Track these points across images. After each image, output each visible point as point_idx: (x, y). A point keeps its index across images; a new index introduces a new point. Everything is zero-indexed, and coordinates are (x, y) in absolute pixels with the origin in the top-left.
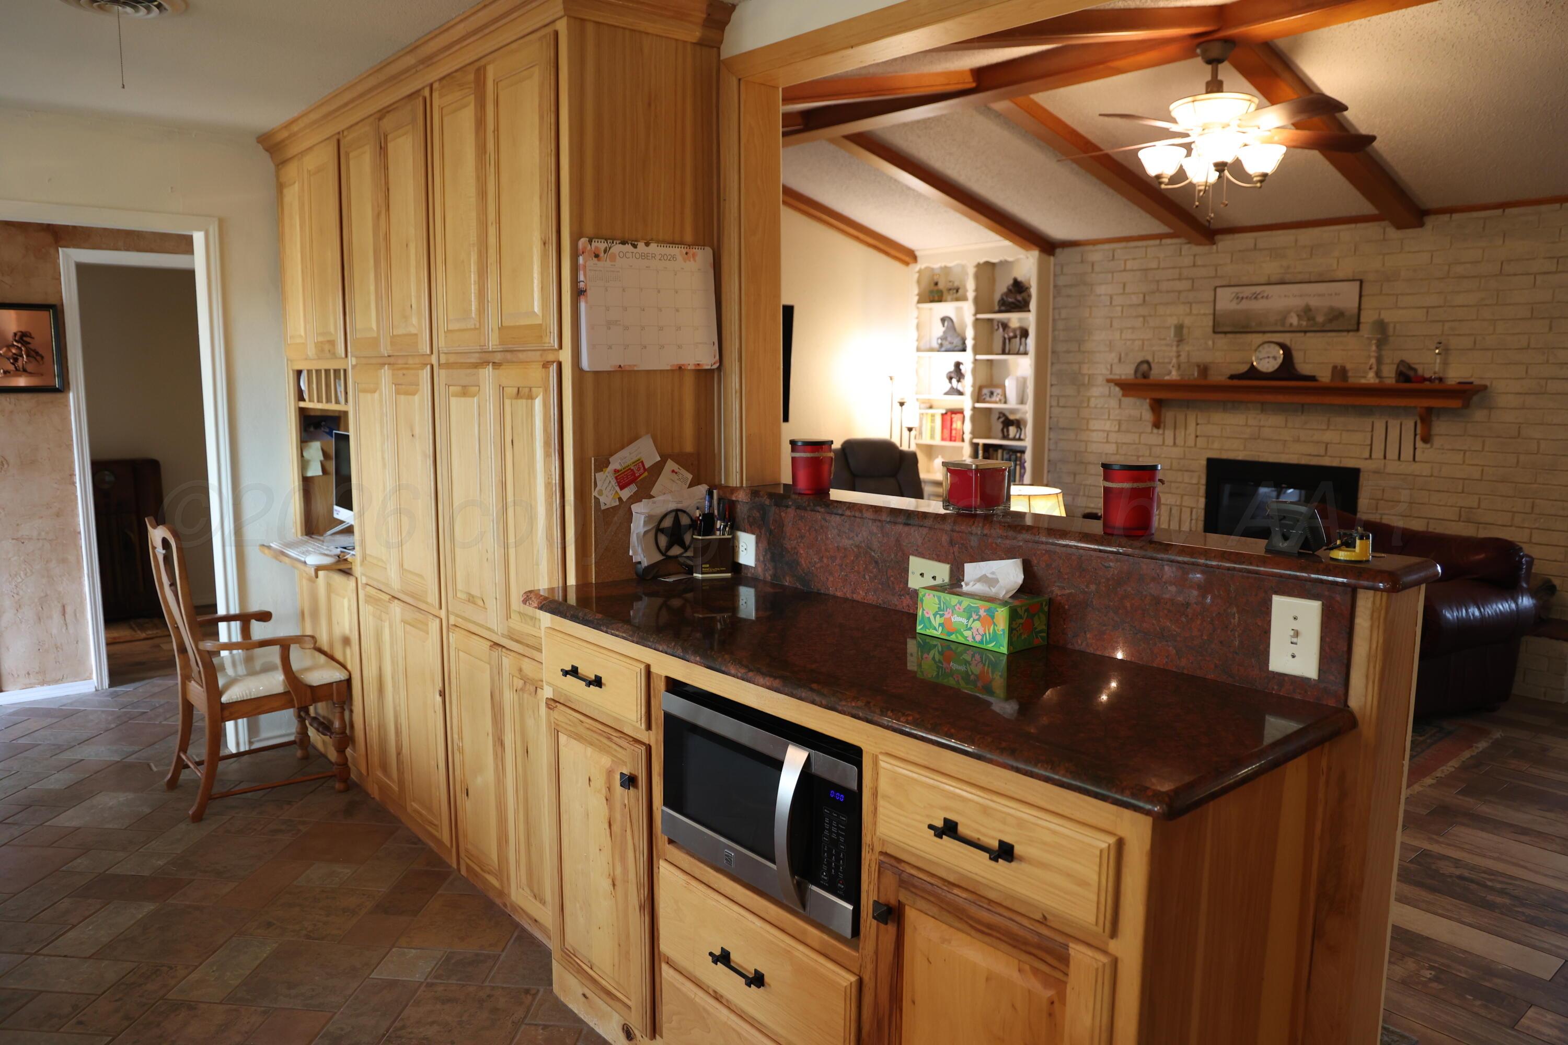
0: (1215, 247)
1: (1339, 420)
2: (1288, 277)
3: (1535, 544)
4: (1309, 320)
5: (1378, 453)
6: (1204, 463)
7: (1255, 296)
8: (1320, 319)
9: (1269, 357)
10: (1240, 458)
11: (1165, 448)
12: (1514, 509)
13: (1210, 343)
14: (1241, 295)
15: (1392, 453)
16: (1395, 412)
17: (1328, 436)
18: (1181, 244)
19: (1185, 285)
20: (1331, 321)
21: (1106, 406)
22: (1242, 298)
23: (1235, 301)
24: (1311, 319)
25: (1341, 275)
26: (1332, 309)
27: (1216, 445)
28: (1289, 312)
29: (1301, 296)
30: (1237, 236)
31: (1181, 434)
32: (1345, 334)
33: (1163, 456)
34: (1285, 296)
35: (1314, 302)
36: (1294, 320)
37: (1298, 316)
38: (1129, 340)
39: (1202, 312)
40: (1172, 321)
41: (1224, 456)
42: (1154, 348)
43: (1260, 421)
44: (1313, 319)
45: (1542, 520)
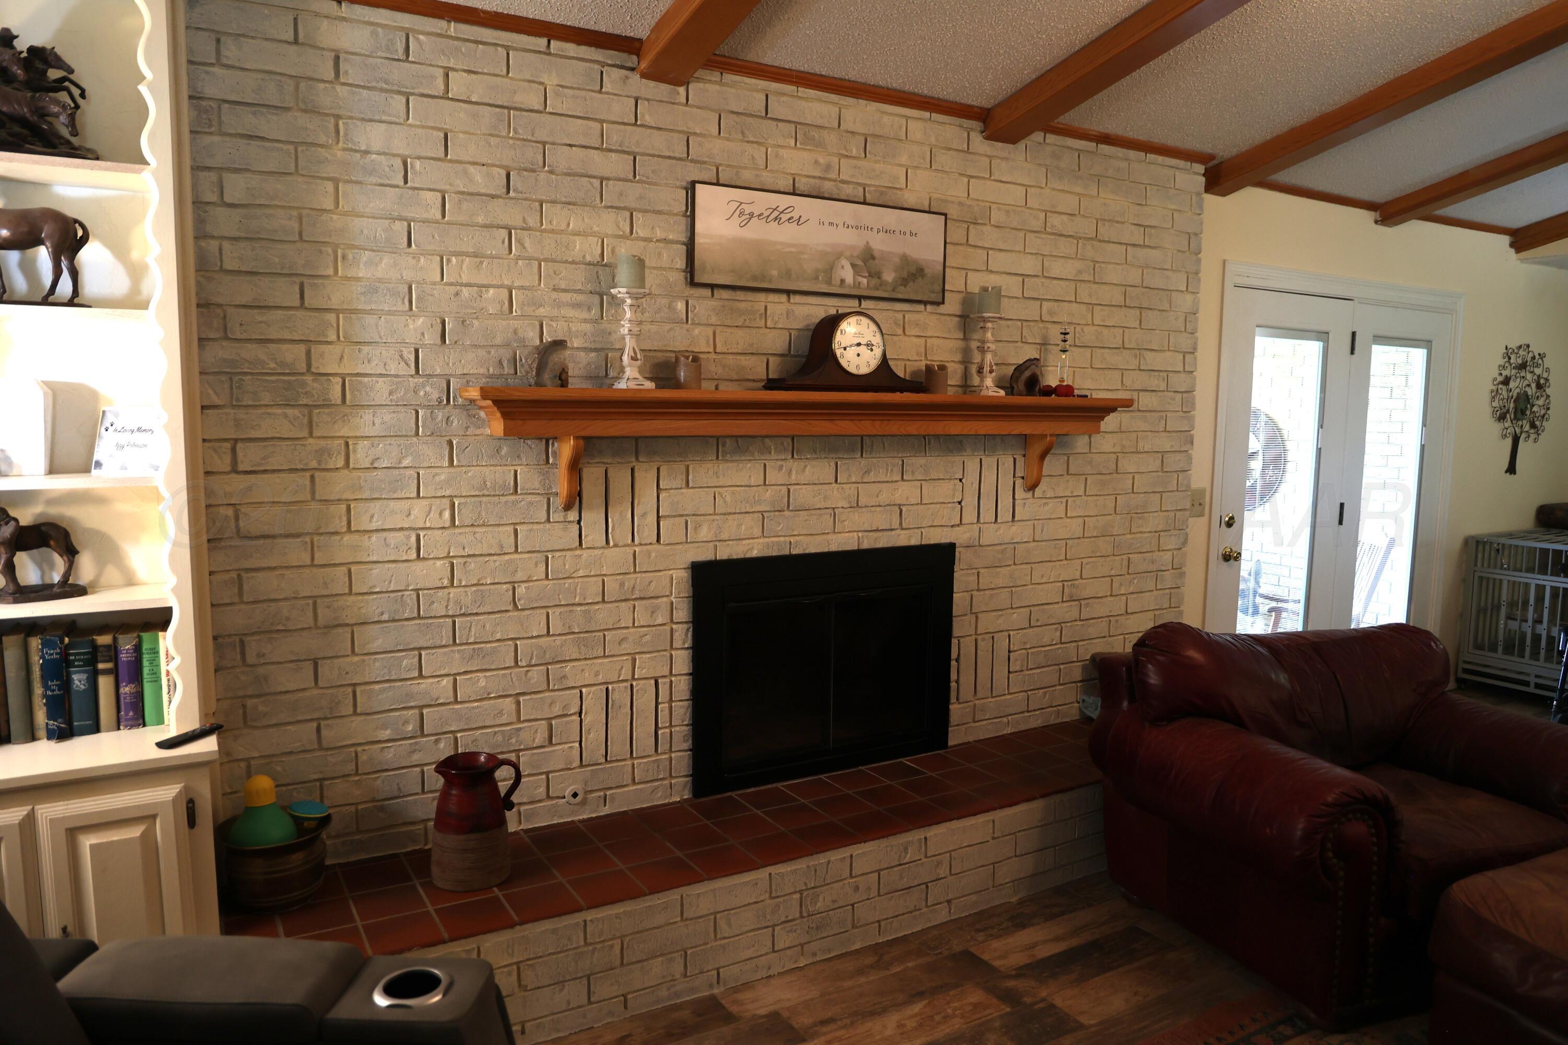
0: (682, 90)
1: (917, 462)
2: (828, 187)
3: (1132, 613)
4: (871, 275)
5: (970, 516)
6: (682, 576)
7: (776, 214)
8: (889, 276)
9: (859, 344)
10: (755, 553)
11: (585, 554)
12: (1113, 573)
13: (680, 306)
14: (748, 209)
15: (987, 514)
16: (989, 443)
17: (906, 492)
18: (603, 64)
19: (616, 165)
20: (904, 282)
21: (405, 463)
22: (751, 215)
23: (736, 220)
24: (875, 274)
25: (910, 198)
26: (905, 260)
27: (705, 533)
28: (839, 256)
29: (857, 228)
30: (729, 77)
31: (620, 516)
32: (921, 307)
33: (581, 573)
34: (831, 224)
35: (879, 244)
36: (847, 274)
37: (853, 266)
38: (468, 285)
39: (659, 234)
40: (587, 248)
41: (724, 553)
42: (542, 311)
43: (790, 472)
44: (878, 275)
45: (1135, 581)
